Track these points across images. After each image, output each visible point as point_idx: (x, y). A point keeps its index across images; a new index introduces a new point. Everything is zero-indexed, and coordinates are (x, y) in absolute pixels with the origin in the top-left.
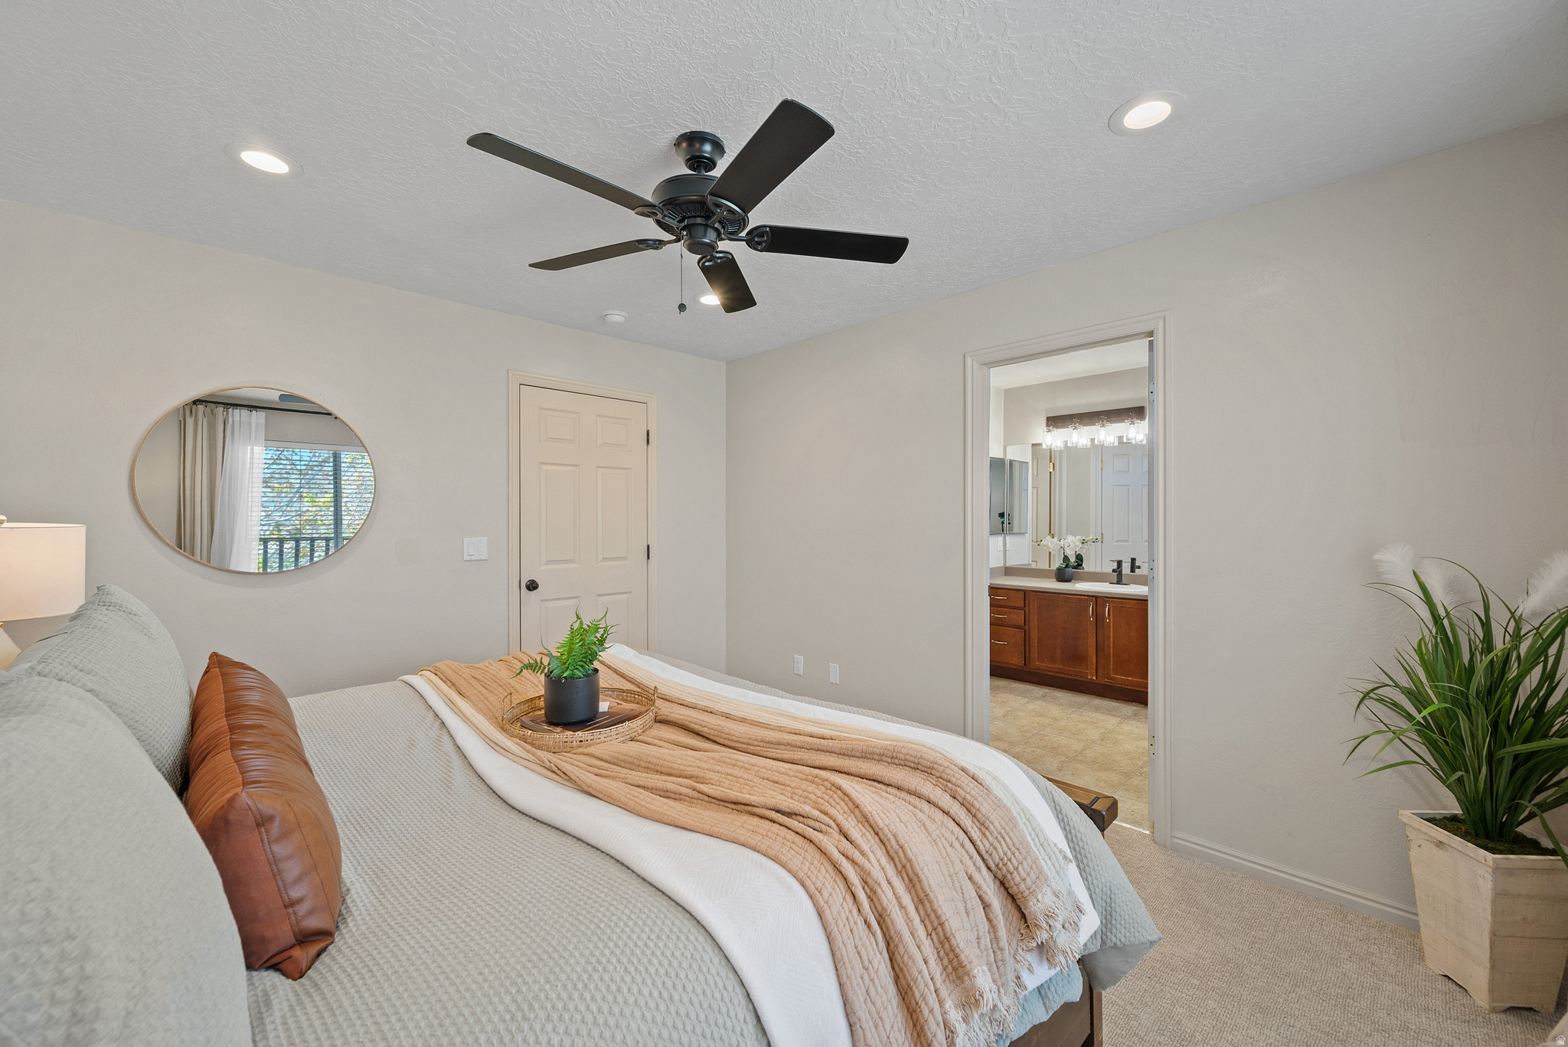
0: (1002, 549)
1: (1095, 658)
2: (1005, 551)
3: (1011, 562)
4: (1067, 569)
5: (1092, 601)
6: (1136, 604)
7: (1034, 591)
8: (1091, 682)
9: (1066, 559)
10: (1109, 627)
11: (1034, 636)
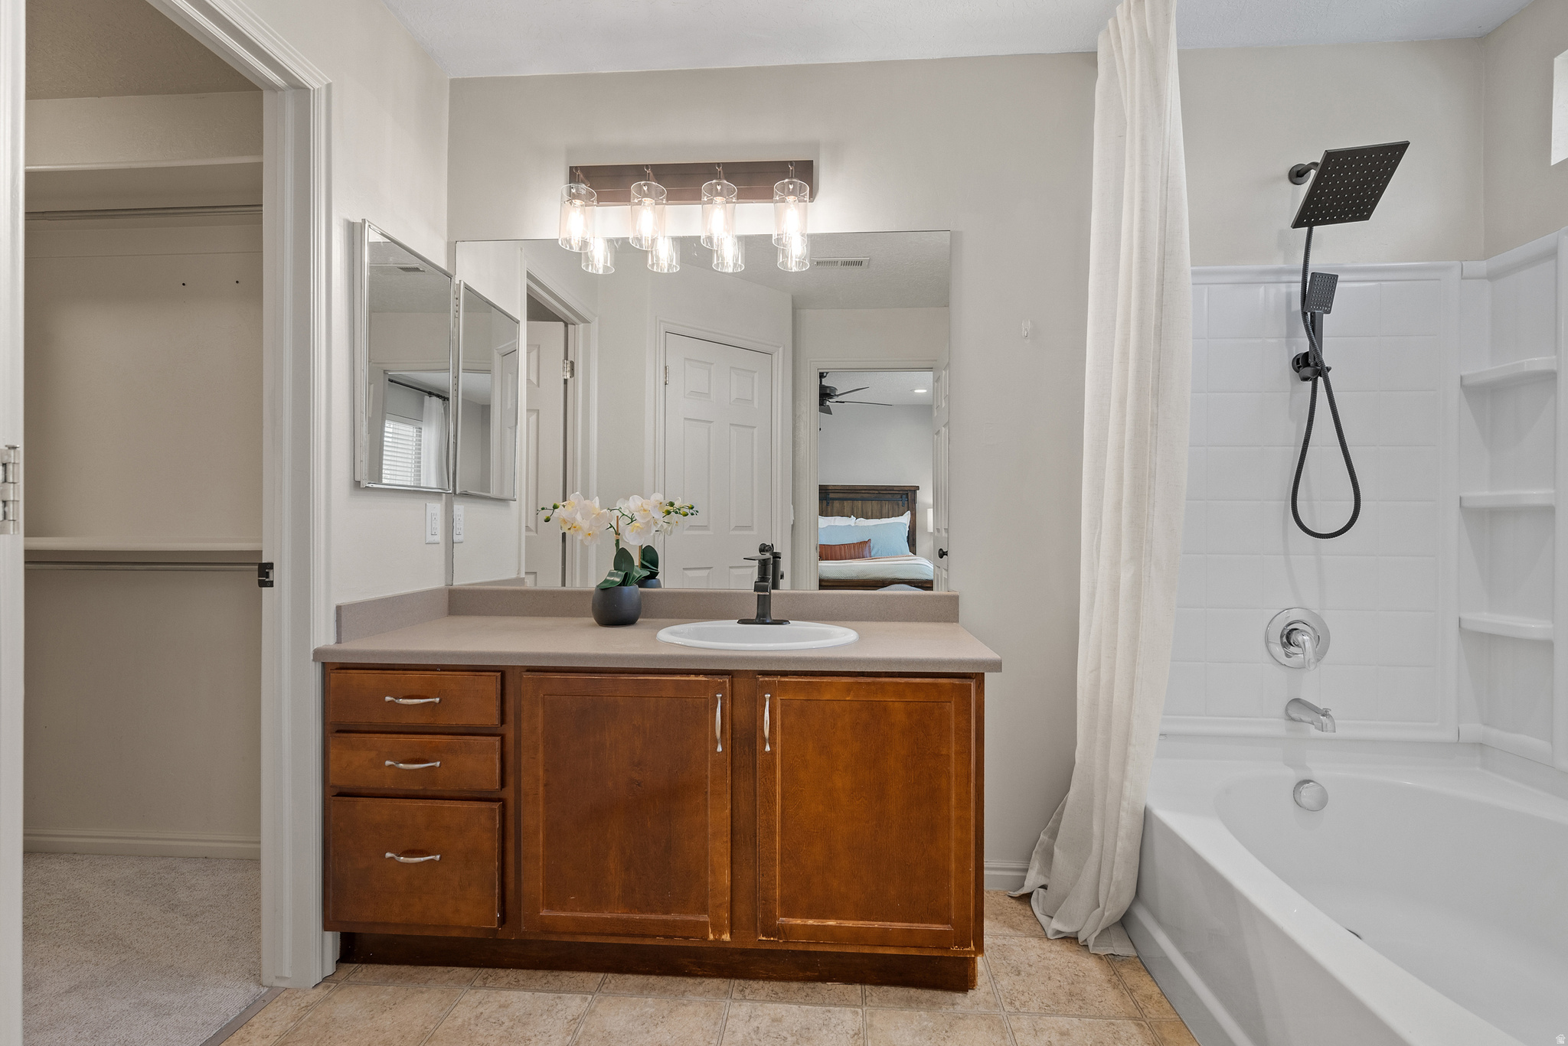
0: (439, 537)
1: (727, 872)
2: (450, 544)
3: (469, 576)
4: (626, 589)
5: (721, 688)
6: (848, 688)
7: (530, 670)
8: (721, 950)
9: (622, 557)
10: (770, 767)
11: (534, 818)
